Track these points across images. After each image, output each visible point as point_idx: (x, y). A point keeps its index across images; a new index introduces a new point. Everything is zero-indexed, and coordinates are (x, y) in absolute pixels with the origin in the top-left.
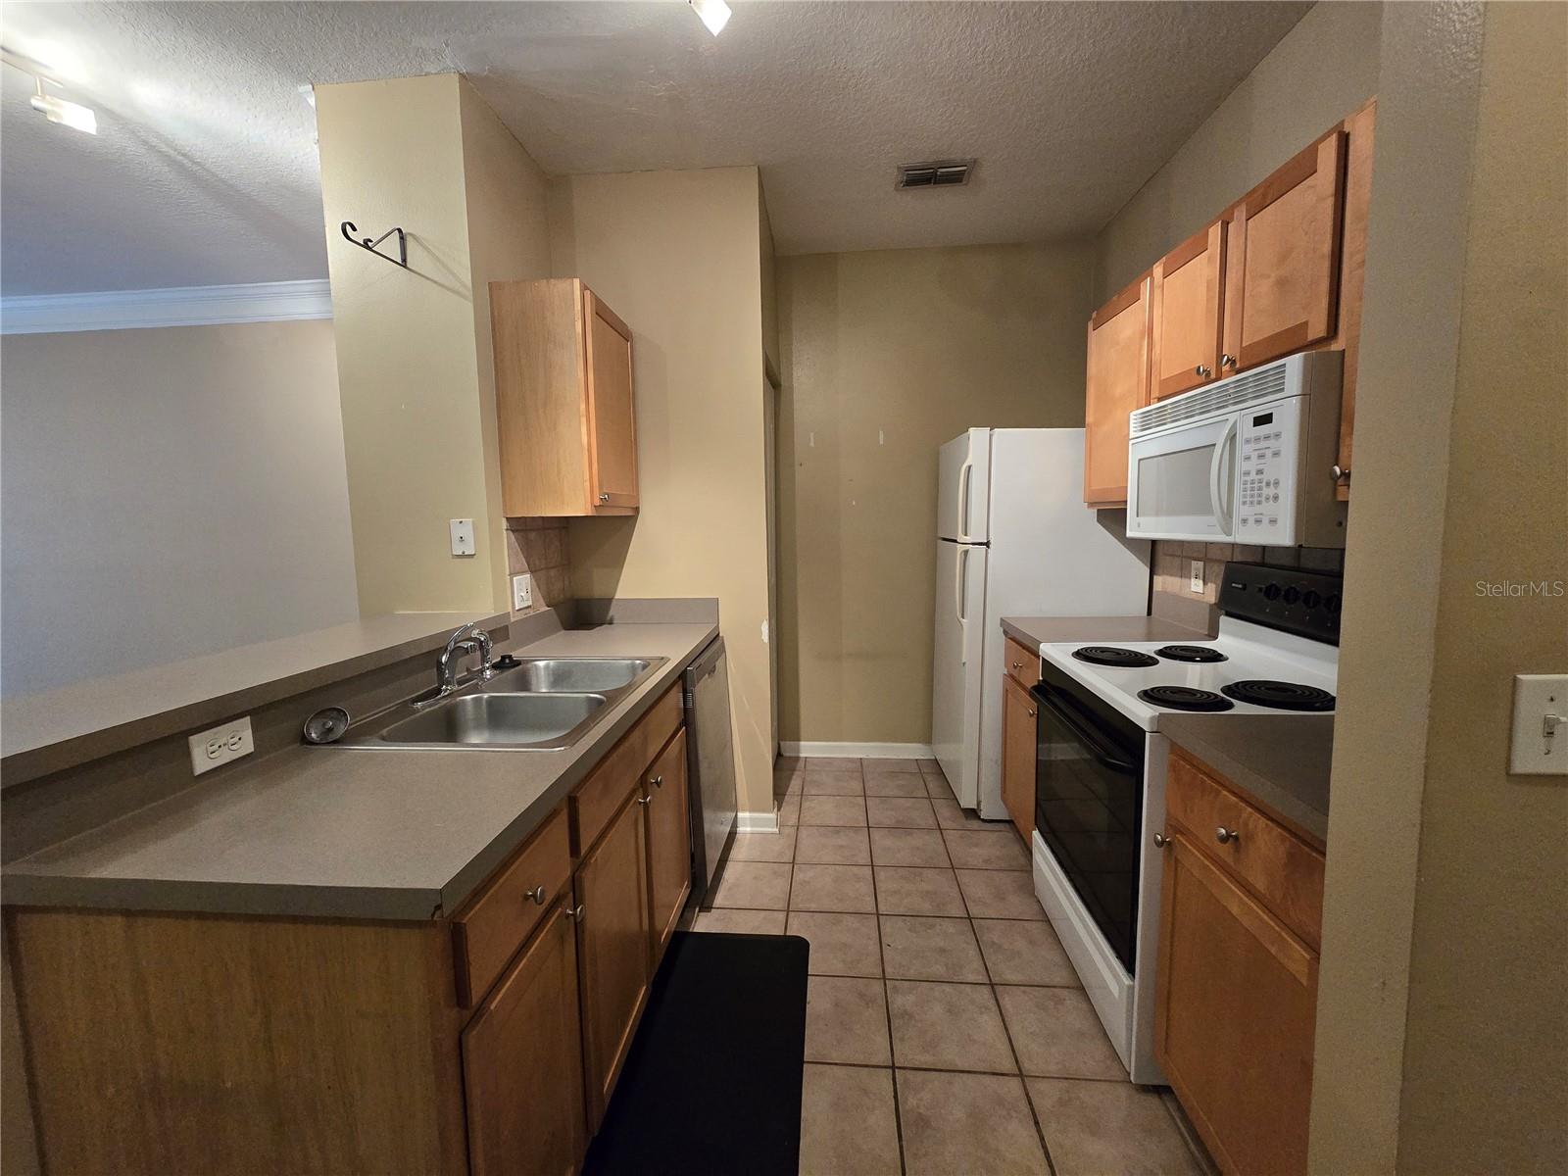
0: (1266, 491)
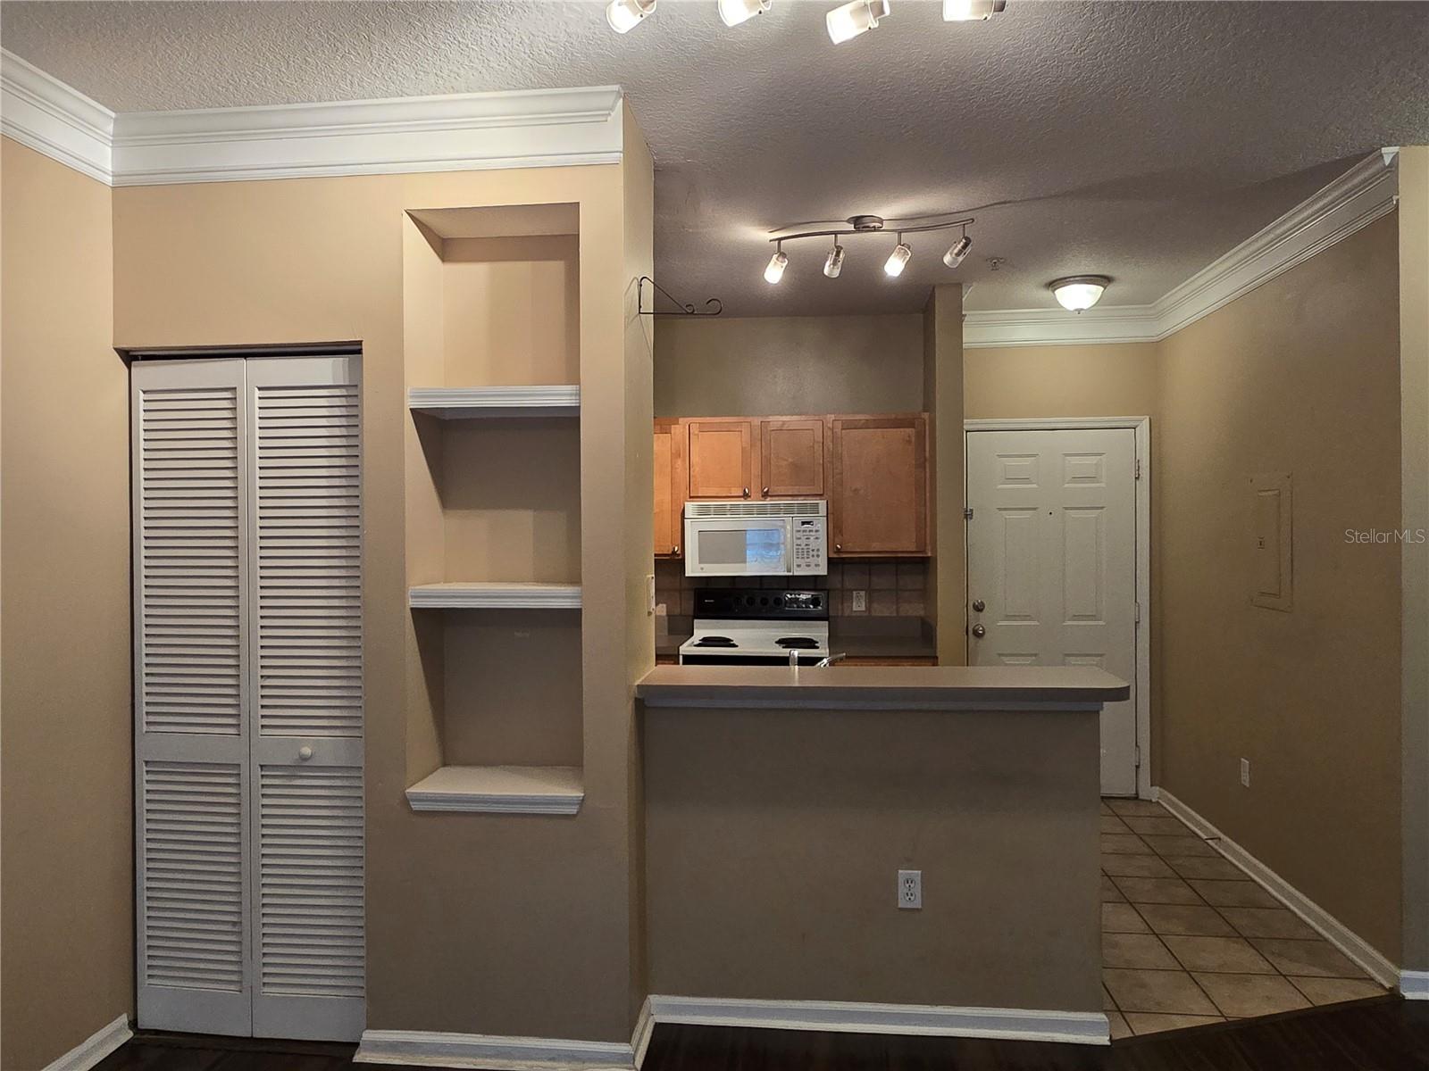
0: (811, 553)
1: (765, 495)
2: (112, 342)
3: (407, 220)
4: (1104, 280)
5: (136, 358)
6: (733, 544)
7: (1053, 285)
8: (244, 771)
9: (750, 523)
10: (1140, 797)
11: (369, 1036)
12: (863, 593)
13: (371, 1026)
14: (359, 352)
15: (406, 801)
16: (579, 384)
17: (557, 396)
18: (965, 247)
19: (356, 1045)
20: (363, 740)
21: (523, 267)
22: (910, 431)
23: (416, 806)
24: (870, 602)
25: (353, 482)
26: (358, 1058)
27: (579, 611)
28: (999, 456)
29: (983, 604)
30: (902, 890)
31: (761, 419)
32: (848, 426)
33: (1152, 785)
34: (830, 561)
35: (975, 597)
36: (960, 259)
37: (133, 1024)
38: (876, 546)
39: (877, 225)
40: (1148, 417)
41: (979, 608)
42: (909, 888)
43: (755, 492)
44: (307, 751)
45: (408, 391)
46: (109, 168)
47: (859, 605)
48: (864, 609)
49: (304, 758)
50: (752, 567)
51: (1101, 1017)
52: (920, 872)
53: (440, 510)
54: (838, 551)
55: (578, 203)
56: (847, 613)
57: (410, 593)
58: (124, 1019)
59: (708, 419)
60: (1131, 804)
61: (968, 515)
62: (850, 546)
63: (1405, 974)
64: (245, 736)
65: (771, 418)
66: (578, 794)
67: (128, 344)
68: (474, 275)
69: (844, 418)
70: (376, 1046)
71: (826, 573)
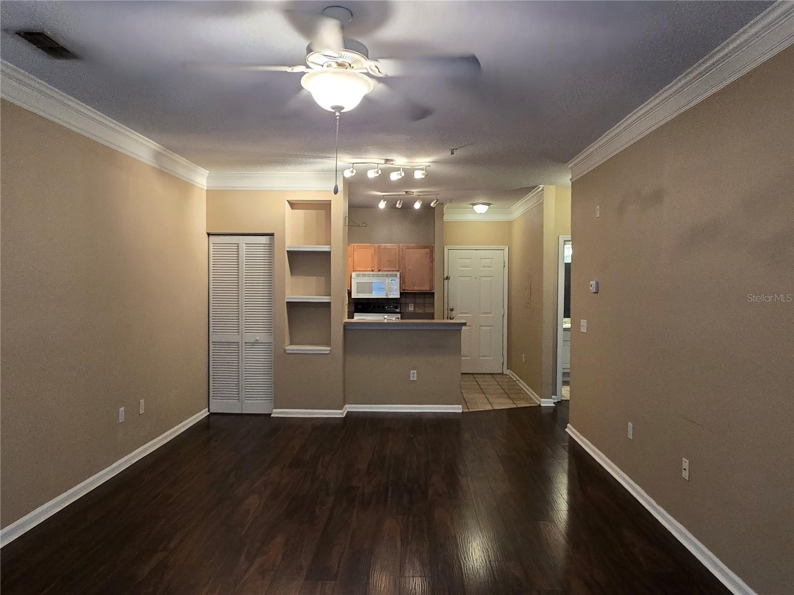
0: (394, 290)
1: (379, 271)
2: (205, 230)
3: (287, 202)
4: (489, 204)
5: (210, 235)
6: (369, 287)
7: (473, 205)
8: (240, 344)
9: (374, 280)
10: (504, 373)
11: (274, 410)
12: (412, 304)
13: (274, 408)
14: (274, 235)
15: (285, 350)
16: (330, 245)
17: (325, 248)
18: (437, 202)
19: (270, 414)
20: (273, 336)
21: (314, 212)
22: (428, 250)
23: (287, 352)
24: (415, 308)
25: (271, 266)
26: (272, 416)
27: (330, 303)
28: (459, 258)
29: (453, 309)
30: (412, 375)
31: (378, 245)
32: (408, 248)
33: (507, 369)
34: (401, 294)
35: (451, 306)
36: (436, 205)
37: (209, 411)
38: (416, 288)
39: (412, 193)
40: (507, 247)
41: (452, 310)
42: (414, 375)
43: (376, 270)
44: (258, 338)
45: (286, 246)
46: (205, 185)
47: (411, 308)
48: (412, 310)
49: (257, 340)
50: (375, 295)
51: (461, 406)
52: (416, 371)
53: (290, 276)
54: (403, 290)
55: (331, 201)
56: (407, 311)
57: (286, 298)
58: (207, 409)
59: (360, 244)
60: (501, 376)
61: (448, 278)
62: (407, 288)
63: (542, 400)
64: (240, 335)
65: (381, 245)
66: (330, 348)
67: (210, 232)
68: (300, 213)
69: (406, 245)
70: (277, 413)
71: (399, 297)
